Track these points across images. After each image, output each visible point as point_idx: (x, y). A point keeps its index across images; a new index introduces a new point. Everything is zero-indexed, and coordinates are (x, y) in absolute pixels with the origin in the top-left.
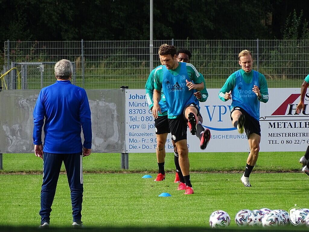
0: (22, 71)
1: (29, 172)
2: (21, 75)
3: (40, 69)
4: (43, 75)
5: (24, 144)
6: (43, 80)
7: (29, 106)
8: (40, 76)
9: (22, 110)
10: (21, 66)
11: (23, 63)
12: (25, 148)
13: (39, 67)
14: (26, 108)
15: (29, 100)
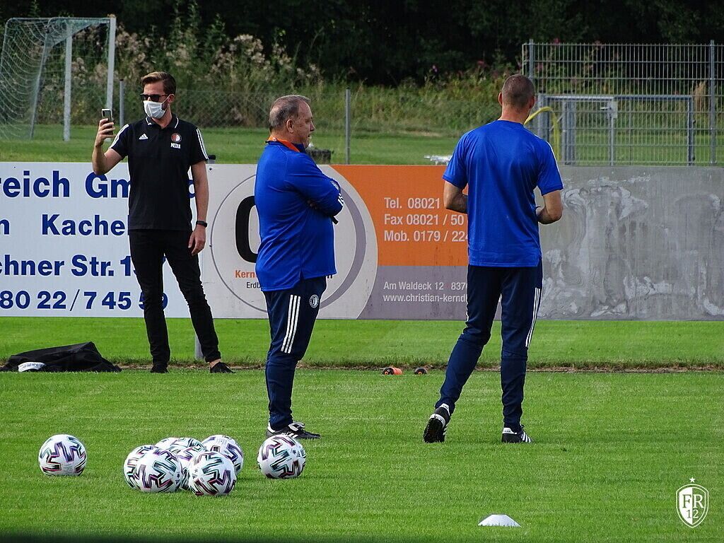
0: (563, 115)
1: (585, 367)
2: (561, 125)
3: (609, 111)
4: (615, 125)
5: (572, 298)
6: (615, 139)
7: (586, 204)
8: (608, 128)
9: (569, 215)
10: (561, 103)
11: (565, 97)
12: (574, 308)
13: (606, 106)
14: (580, 210)
15: (587, 192)
